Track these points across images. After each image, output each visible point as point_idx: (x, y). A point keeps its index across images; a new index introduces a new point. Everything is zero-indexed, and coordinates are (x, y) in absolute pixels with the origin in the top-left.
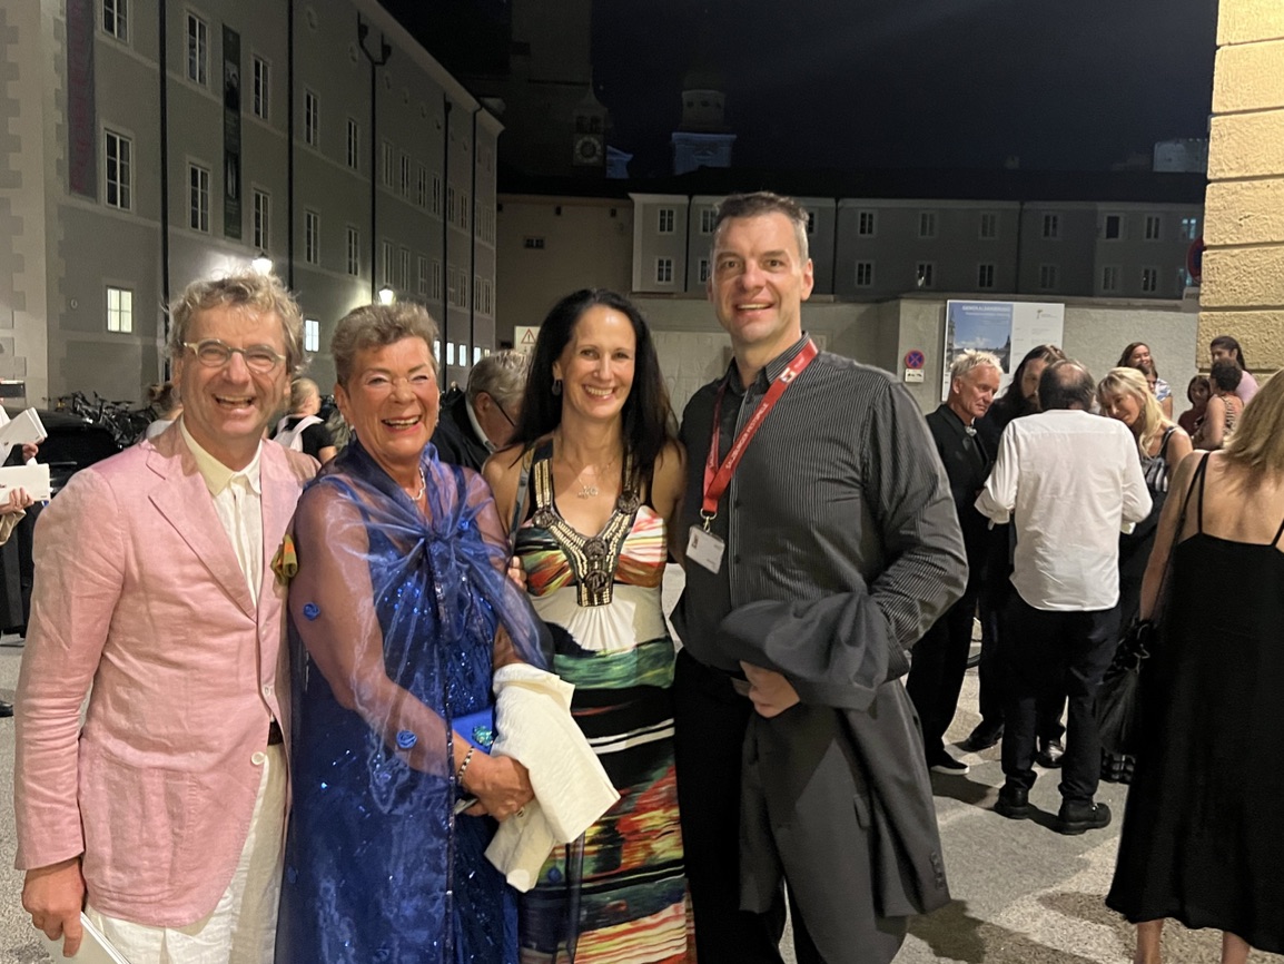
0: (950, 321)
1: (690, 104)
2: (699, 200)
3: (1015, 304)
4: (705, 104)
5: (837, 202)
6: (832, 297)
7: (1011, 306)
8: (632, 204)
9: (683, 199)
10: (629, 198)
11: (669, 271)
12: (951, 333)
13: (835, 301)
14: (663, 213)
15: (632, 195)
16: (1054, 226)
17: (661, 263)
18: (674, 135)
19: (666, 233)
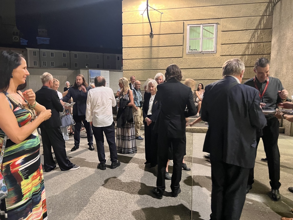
0: (90, 73)
1: (40, 32)
2: (41, 50)
3: (101, 71)
4: (43, 32)
5: (70, 52)
6: (67, 69)
7: (100, 71)
8: (27, 50)
9: (38, 50)
10: (26, 49)
11: (36, 63)
12: (90, 76)
13: (68, 69)
14: (34, 52)
15: (27, 48)
16: (109, 58)
17: (34, 62)
18: (37, 37)
19: (35, 56)
